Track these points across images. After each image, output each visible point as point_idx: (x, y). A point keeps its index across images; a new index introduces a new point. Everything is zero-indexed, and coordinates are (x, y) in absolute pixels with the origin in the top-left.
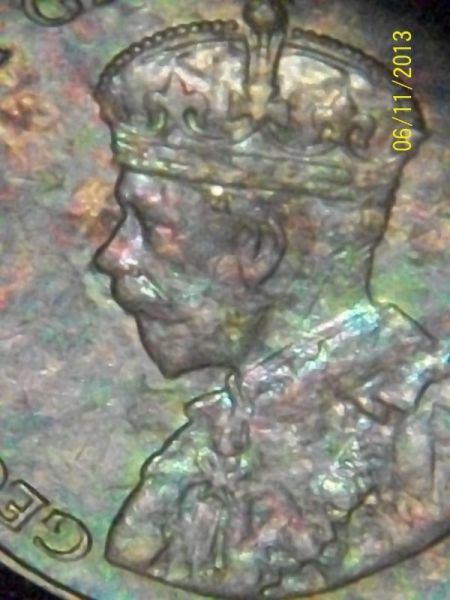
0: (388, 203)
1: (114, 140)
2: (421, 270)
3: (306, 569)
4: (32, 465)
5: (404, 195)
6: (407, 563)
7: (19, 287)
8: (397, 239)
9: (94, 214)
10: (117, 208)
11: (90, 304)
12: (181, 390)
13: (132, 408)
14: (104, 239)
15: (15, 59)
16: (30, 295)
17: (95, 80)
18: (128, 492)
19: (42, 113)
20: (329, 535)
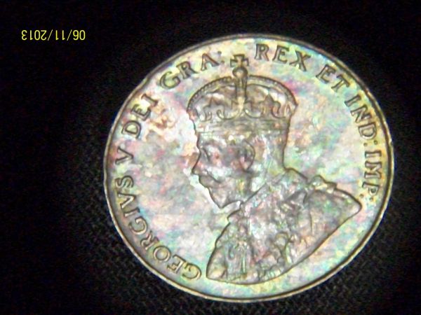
0: (287, 131)
1: (194, 126)
2: (300, 154)
3: (273, 268)
4: (179, 249)
5: (292, 128)
6: (305, 261)
7: (168, 186)
8: (291, 144)
9: (190, 154)
10: (198, 151)
11: (192, 188)
12: (225, 213)
13: (209, 223)
14: (195, 163)
15: (159, 103)
16: (172, 188)
17: (186, 106)
18: (211, 253)
19: (170, 121)
20: (279, 254)
